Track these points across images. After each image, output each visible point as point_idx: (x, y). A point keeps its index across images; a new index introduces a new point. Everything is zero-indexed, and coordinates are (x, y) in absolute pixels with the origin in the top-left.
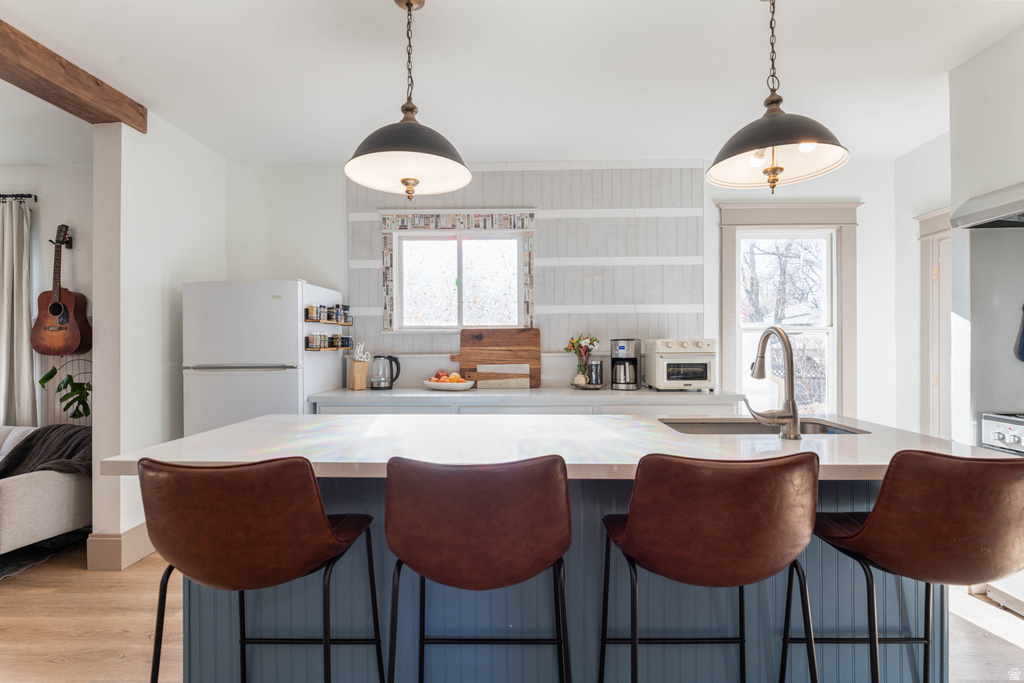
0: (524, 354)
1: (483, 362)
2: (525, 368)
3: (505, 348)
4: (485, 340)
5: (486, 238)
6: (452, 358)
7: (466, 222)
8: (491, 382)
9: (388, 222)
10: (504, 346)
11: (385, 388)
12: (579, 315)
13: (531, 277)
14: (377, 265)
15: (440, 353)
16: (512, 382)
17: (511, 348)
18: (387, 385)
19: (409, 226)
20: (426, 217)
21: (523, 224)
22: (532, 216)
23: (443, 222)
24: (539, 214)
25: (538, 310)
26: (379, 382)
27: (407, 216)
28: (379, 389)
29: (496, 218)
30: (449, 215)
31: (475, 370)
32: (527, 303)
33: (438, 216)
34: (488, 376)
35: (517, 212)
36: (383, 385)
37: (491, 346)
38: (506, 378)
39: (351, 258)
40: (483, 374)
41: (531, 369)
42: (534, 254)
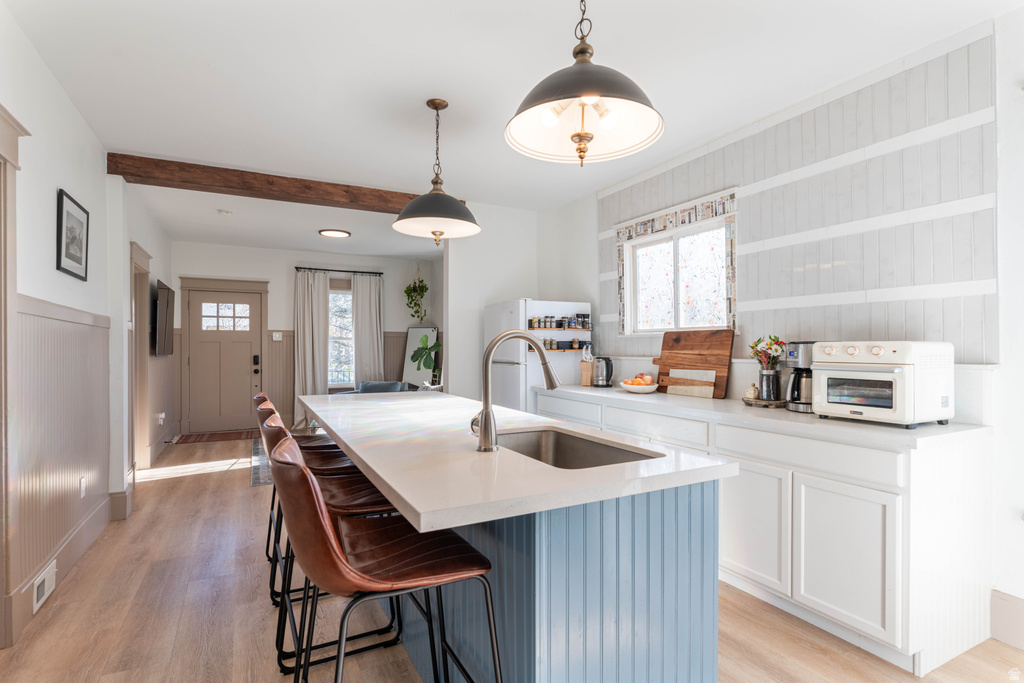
0: (713, 358)
1: (676, 366)
2: (710, 375)
3: (696, 352)
4: (682, 343)
5: (697, 233)
6: (654, 362)
7: (674, 221)
8: (679, 387)
9: (621, 235)
10: (697, 349)
11: (603, 386)
12: (788, 311)
13: (733, 269)
14: (615, 275)
15: (644, 356)
16: (696, 390)
17: (702, 352)
18: (605, 383)
19: (634, 235)
20: (645, 224)
21: (724, 208)
22: (732, 196)
23: (658, 226)
24: (739, 192)
25: (740, 307)
26: (598, 381)
27: (632, 226)
28: (597, 386)
29: (699, 208)
30: (661, 217)
31: (668, 374)
32: (729, 299)
33: (653, 220)
34: (677, 382)
35: (716, 197)
36: (600, 383)
37: (686, 349)
38: (693, 385)
39: (601, 272)
40: (673, 378)
41: (716, 377)
42: (736, 242)
